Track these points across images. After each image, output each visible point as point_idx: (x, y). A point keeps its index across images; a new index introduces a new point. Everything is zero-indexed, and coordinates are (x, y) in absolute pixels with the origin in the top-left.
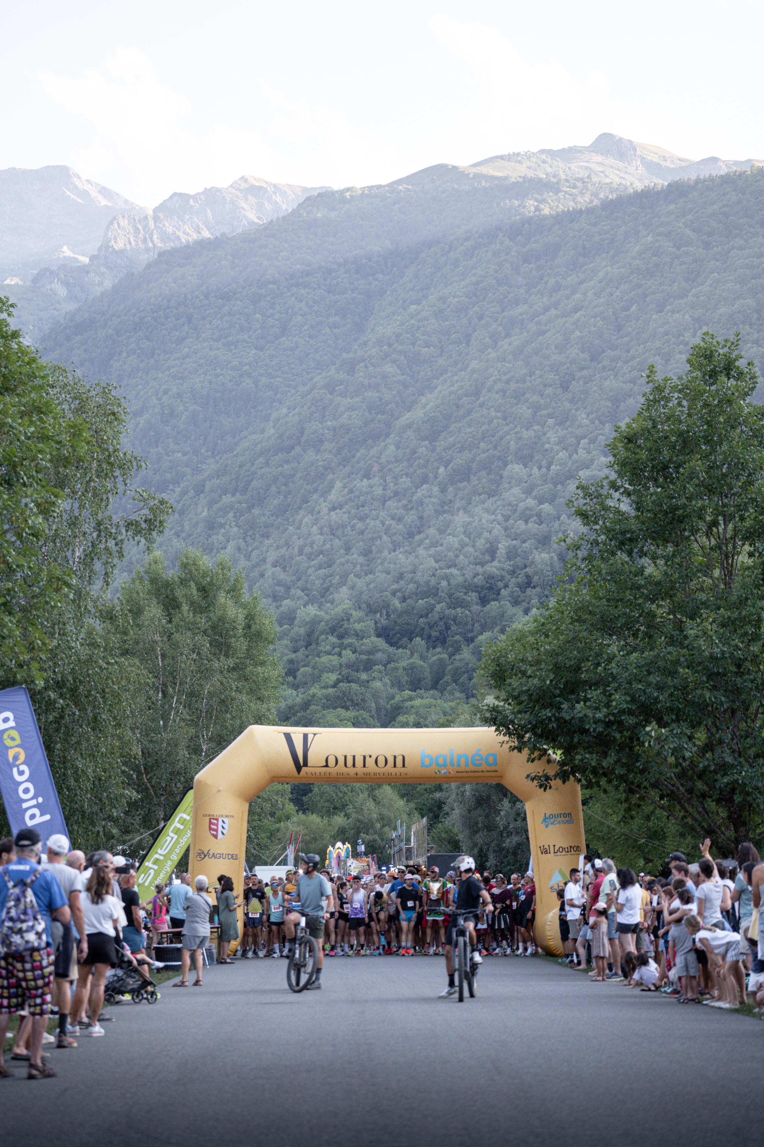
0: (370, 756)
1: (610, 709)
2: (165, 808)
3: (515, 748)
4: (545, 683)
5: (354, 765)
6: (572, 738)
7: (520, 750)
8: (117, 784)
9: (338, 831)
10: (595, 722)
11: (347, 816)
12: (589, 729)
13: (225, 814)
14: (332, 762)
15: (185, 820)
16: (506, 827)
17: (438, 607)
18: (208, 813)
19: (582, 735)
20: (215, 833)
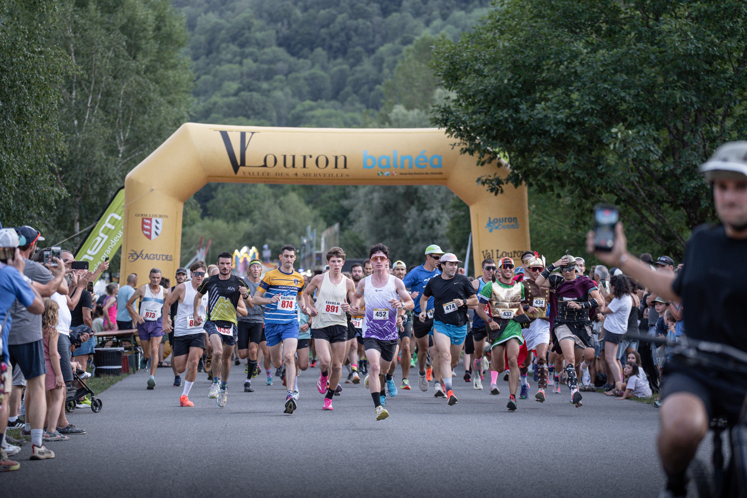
0: (311, 157)
1: (572, 109)
2: (80, 209)
3: (467, 150)
4: (503, 82)
5: (294, 166)
6: (529, 141)
7: (472, 152)
8: (45, 181)
9: (244, 237)
10: (556, 124)
11: (253, 222)
12: (549, 131)
13: (158, 213)
14: (270, 161)
15: (117, 220)
16: (413, 235)
17: (340, 18)
18: (141, 213)
19: (540, 137)
20: (148, 233)
